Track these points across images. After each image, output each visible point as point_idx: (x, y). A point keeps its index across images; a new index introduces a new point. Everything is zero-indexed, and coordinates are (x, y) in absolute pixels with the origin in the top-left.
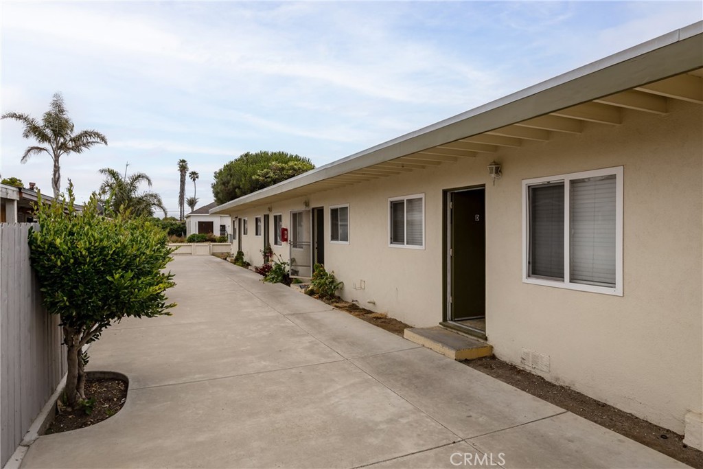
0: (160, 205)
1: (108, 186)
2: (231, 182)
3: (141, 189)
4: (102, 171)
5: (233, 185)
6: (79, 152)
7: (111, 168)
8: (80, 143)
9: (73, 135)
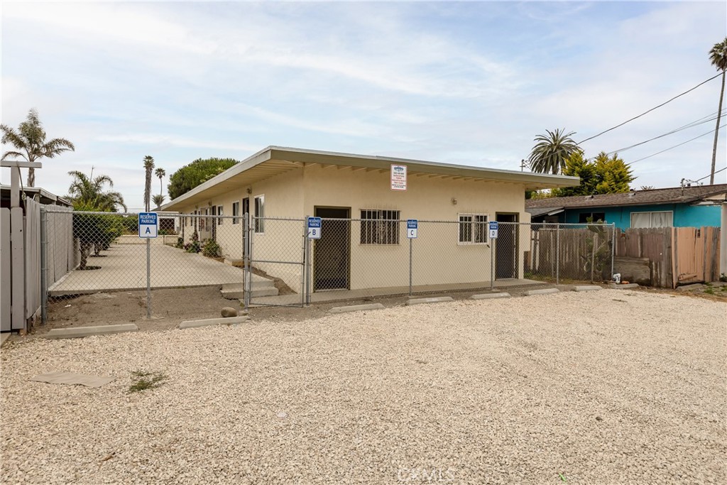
0: (121, 203)
1: (76, 186)
2: (183, 184)
3: (105, 189)
4: (70, 173)
5: (185, 186)
6: (51, 157)
7: (79, 171)
8: (51, 149)
9: (45, 143)
